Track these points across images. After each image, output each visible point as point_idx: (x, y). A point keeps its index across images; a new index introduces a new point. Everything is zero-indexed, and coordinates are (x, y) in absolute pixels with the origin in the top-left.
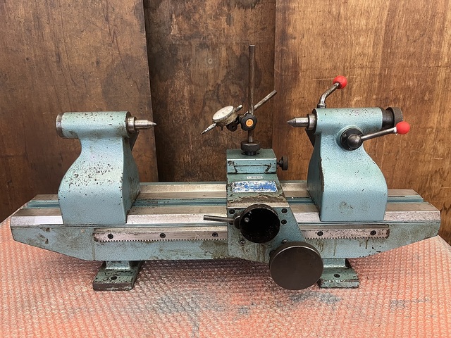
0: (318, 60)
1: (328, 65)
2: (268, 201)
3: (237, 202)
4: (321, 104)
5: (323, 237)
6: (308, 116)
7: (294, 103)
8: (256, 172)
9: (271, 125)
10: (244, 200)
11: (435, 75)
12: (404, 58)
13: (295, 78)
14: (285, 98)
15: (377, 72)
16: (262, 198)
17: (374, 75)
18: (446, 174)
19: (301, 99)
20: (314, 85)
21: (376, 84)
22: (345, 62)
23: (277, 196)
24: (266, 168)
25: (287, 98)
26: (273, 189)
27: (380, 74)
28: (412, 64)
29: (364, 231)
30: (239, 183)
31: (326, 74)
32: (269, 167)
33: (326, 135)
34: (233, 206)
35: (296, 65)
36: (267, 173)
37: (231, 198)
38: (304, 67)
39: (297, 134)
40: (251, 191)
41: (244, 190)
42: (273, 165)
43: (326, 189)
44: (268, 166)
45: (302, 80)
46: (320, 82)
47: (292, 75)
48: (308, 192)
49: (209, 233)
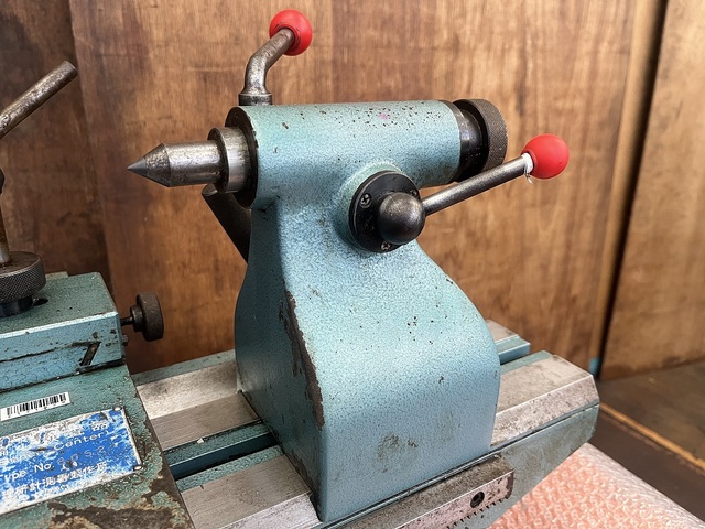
0: (191, 17)
1: (220, 33)
4: (253, 93)
6: (214, 137)
7: (146, 132)
8: (41, 375)
9: (95, 194)
11: (430, 67)
12: (375, 28)
13: (140, 64)
14: (120, 117)
15: (328, 56)
17: (323, 62)
18: (461, 257)
19: (164, 121)
20: (191, 84)
21: (330, 82)
22: (258, 29)
23: (141, 495)
24: (81, 353)
25: (126, 118)
27: (334, 62)
28: (389, 42)
29: (455, 505)
31: (218, 56)
32: (91, 347)
33: (295, 207)
35: (135, 26)
36: (87, 368)
38: (158, 35)
39: (170, 211)
42: (106, 337)
43: (332, 410)
44: (90, 345)
45: (160, 71)
46: (205, 77)
47: (128, 54)
48: (247, 398)
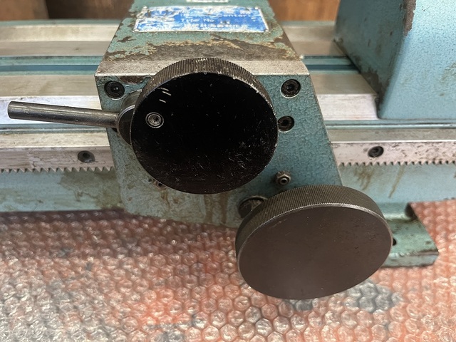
2: (240, 56)
3: (140, 56)
5: (381, 160)
10: (162, 51)
16: (222, 46)
23: (267, 42)
26: (257, 24)
30: (162, 9)
34: (117, 71)
37: (123, 47)
40: (189, 27)
41: (168, 26)
48: (338, 44)
49: (67, 153)
